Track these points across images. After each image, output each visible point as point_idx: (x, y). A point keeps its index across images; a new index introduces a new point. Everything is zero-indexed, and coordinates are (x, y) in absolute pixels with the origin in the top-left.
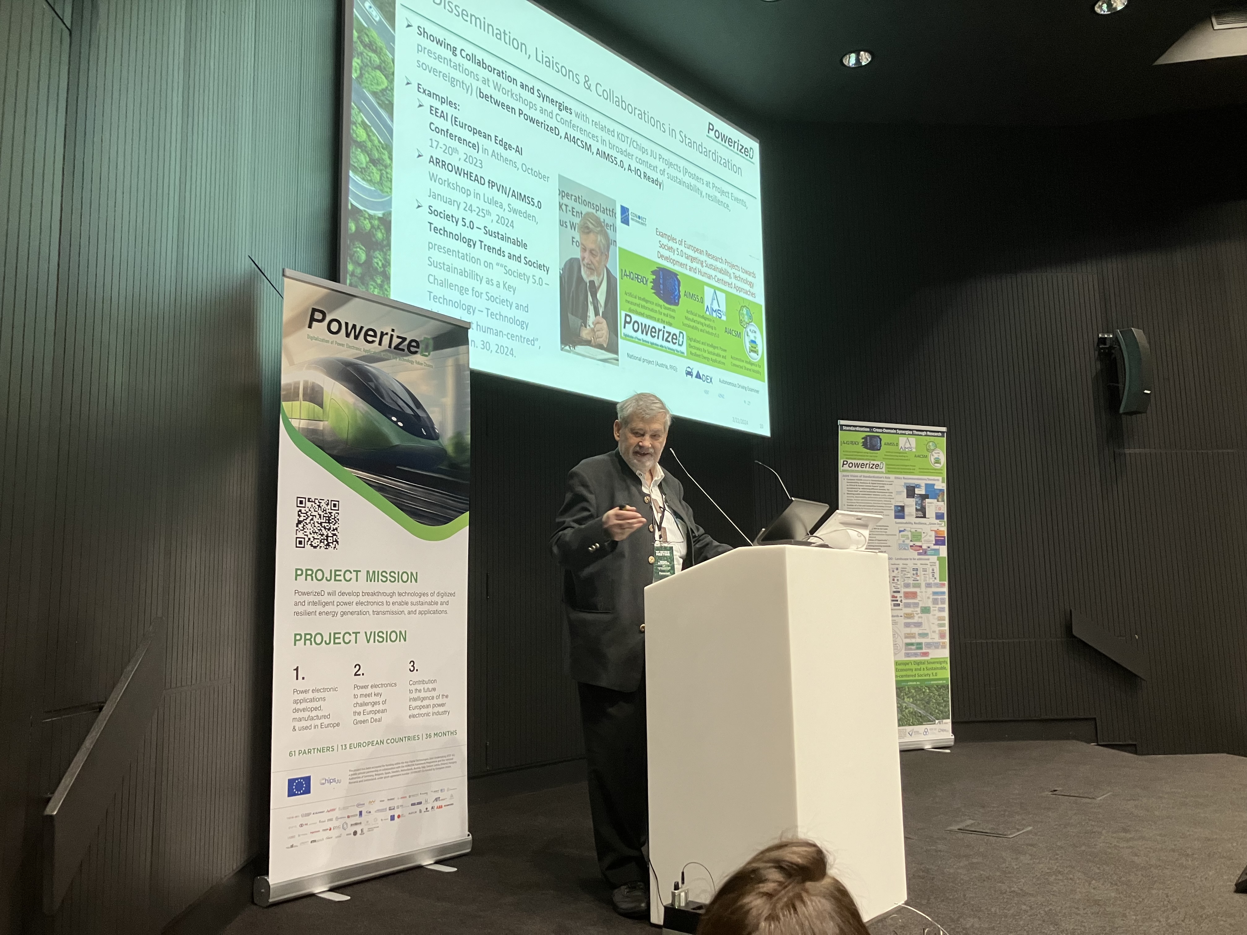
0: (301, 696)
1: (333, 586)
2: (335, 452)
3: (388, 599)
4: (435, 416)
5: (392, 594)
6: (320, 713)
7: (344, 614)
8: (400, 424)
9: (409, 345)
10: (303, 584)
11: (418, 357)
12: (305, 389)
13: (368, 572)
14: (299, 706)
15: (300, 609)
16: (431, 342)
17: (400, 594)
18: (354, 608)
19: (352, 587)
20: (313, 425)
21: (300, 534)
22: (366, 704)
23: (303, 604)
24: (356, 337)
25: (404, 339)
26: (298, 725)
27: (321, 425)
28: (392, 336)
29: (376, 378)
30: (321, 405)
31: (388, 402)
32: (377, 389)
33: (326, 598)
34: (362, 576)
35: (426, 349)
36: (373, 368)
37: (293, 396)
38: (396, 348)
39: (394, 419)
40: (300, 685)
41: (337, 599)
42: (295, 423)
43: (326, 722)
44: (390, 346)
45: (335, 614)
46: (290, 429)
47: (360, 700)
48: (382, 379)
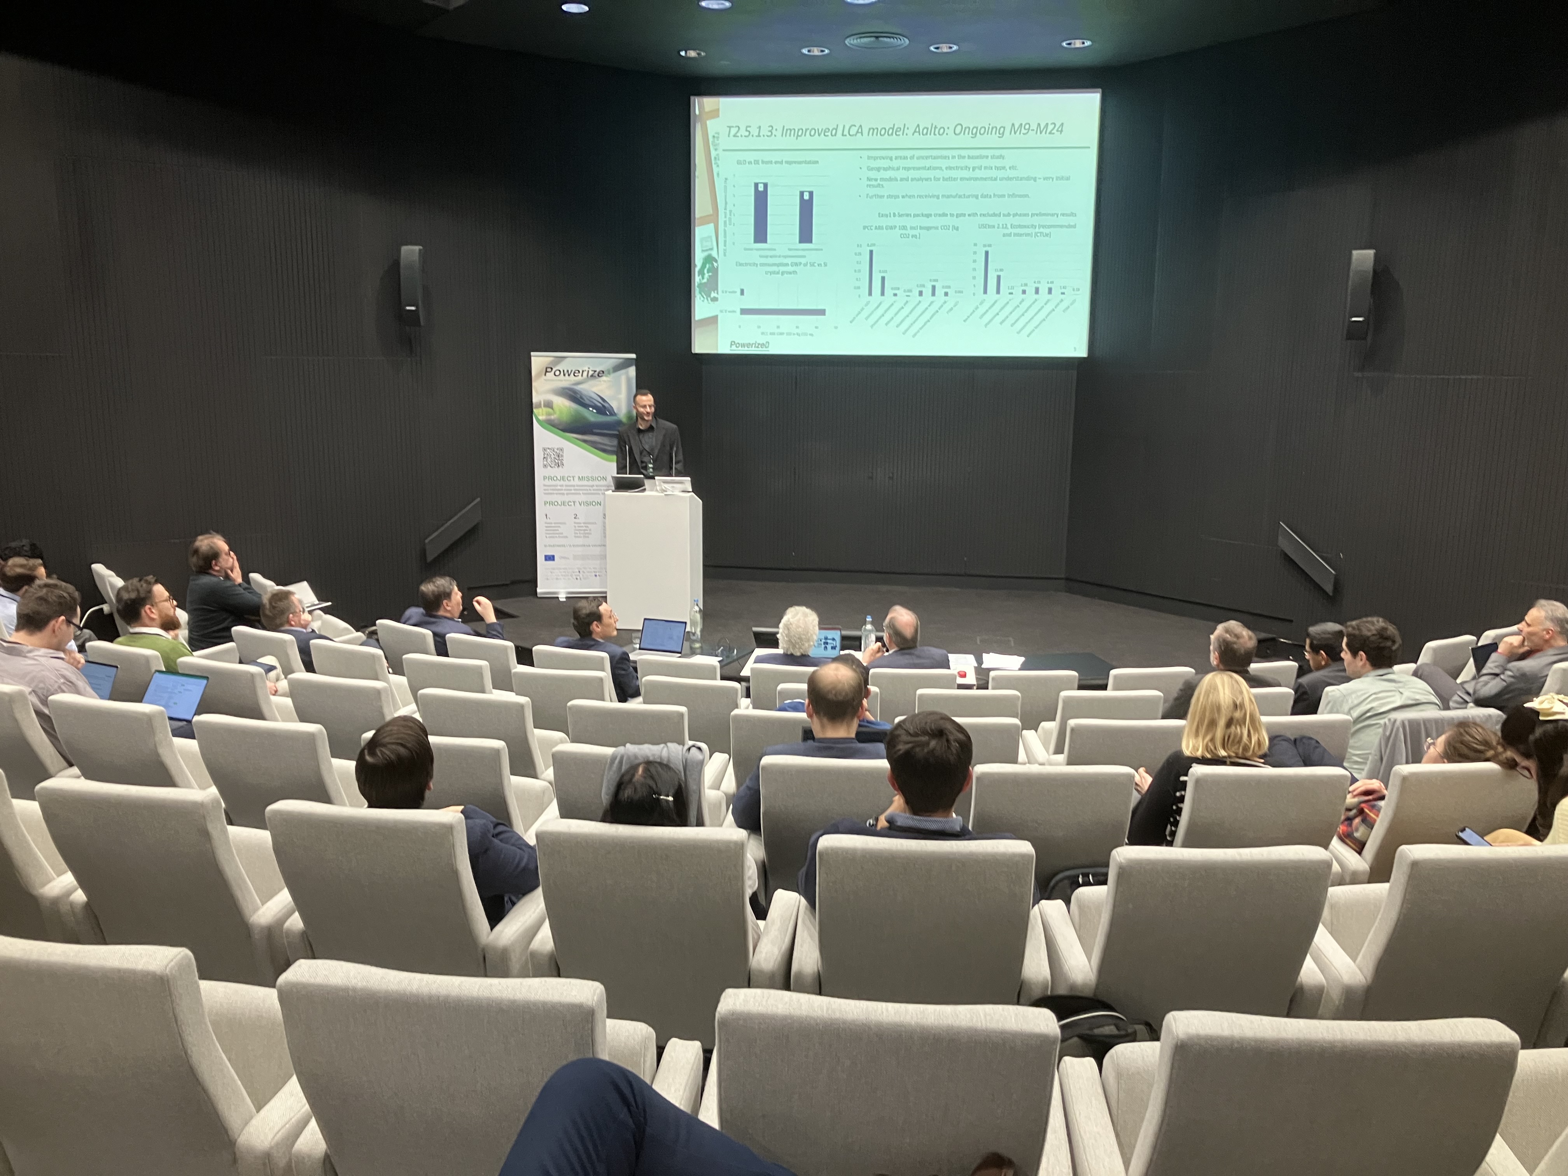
0: (549, 525)
1: (562, 482)
2: (561, 427)
3: (590, 488)
4: (614, 405)
5: (593, 486)
6: (557, 532)
7: (567, 494)
8: (595, 411)
9: (599, 373)
10: (547, 482)
11: (604, 378)
12: (544, 404)
13: (579, 477)
14: (548, 529)
15: (547, 492)
16: (611, 370)
17: (596, 486)
18: (573, 491)
19: (572, 483)
20: (549, 417)
21: (545, 463)
22: (581, 530)
23: (548, 490)
24: (569, 375)
25: (595, 371)
26: (548, 536)
27: (552, 417)
28: (588, 371)
29: (580, 392)
30: (552, 408)
31: (587, 402)
32: (581, 398)
33: (559, 488)
34: (576, 479)
35: (609, 373)
36: (579, 388)
37: (539, 406)
38: (592, 376)
39: (591, 409)
40: (548, 521)
41: (564, 488)
42: (540, 418)
43: (561, 535)
44: (588, 375)
45: (563, 494)
46: (538, 420)
47: (577, 528)
48: (584, 392)
